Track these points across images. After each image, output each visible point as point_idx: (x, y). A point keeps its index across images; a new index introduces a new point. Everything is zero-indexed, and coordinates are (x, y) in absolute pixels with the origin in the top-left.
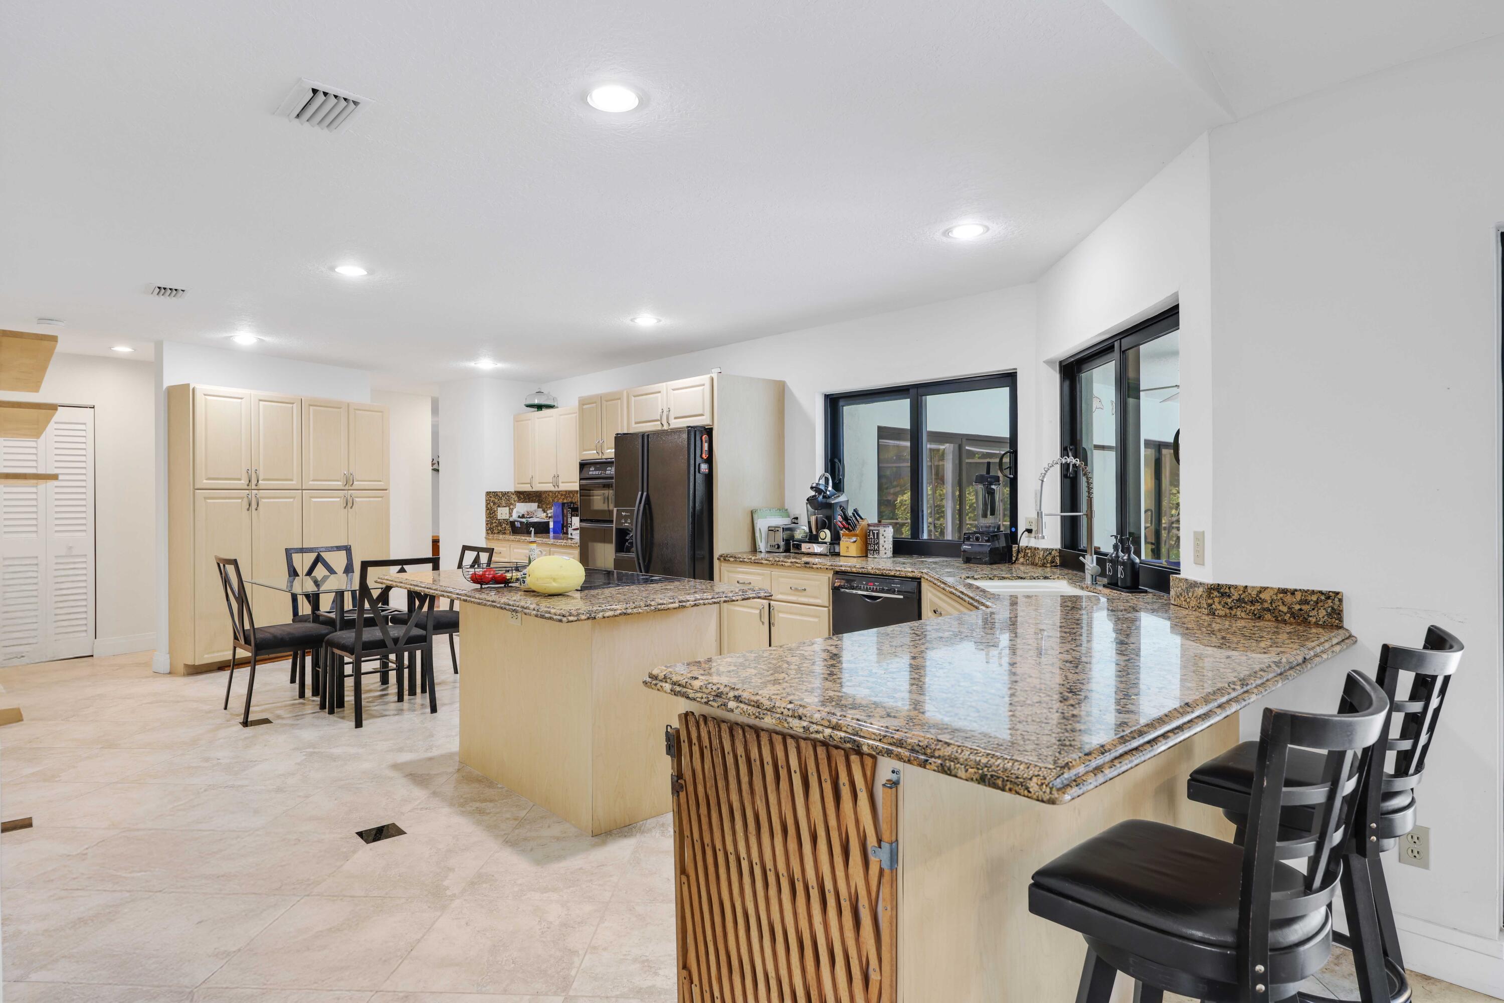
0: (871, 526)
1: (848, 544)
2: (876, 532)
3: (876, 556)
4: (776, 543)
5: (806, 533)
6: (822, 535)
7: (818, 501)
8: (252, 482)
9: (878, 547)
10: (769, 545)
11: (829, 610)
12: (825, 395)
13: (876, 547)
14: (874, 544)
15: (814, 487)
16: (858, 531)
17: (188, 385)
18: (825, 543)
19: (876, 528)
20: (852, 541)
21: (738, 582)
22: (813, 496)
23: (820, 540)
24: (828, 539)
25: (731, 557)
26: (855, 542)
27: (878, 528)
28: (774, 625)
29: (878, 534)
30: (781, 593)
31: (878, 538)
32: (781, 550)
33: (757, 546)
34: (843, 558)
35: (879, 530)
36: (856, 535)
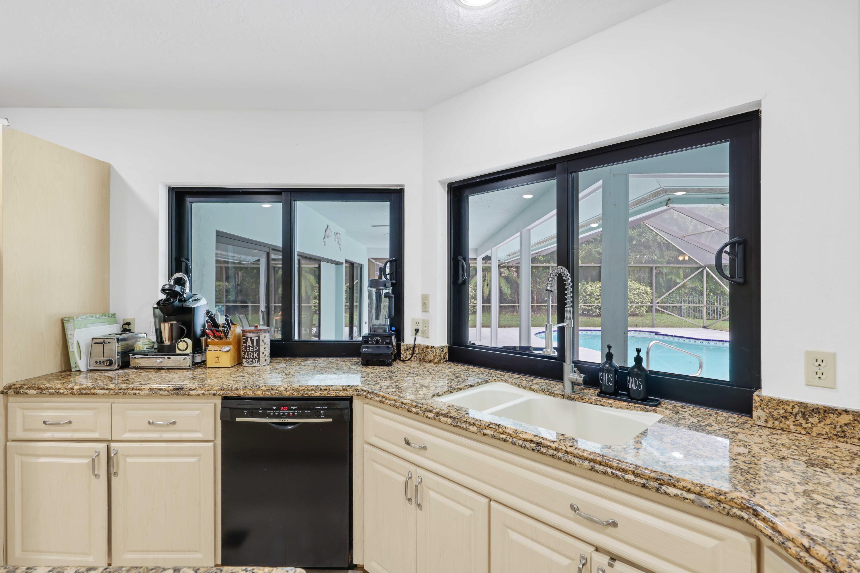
0: (247, 332)
1: (218, 353)
2: (255, 339)
3: (255, 365)
4: (105, 359)
5: (153, 343)
6: (182, 345)
7: (173, 306)
9: (258, 355)
10: (93, 361)
11: (215, 445)
12: (170, 188)
13: (255, 355)
14: (253, 352)
15: (167, 290)
16: (231, 338)
18: (187, 354)
19: (255, 334)
20: (225, 350)
21: (45, 422)
22: (165, 300)
23: (178, 351)
24: (190, 350)
25: (30, 388)
26: (228, 351)
27: (258, 335)
28: (116, 474)
29: (258, 341)
30: (131, 431)
31: (258, 344)
32: (116, 366)
33: (73, 365)
34: (212, 370)
35: (259, 337)
36: (229, 343)
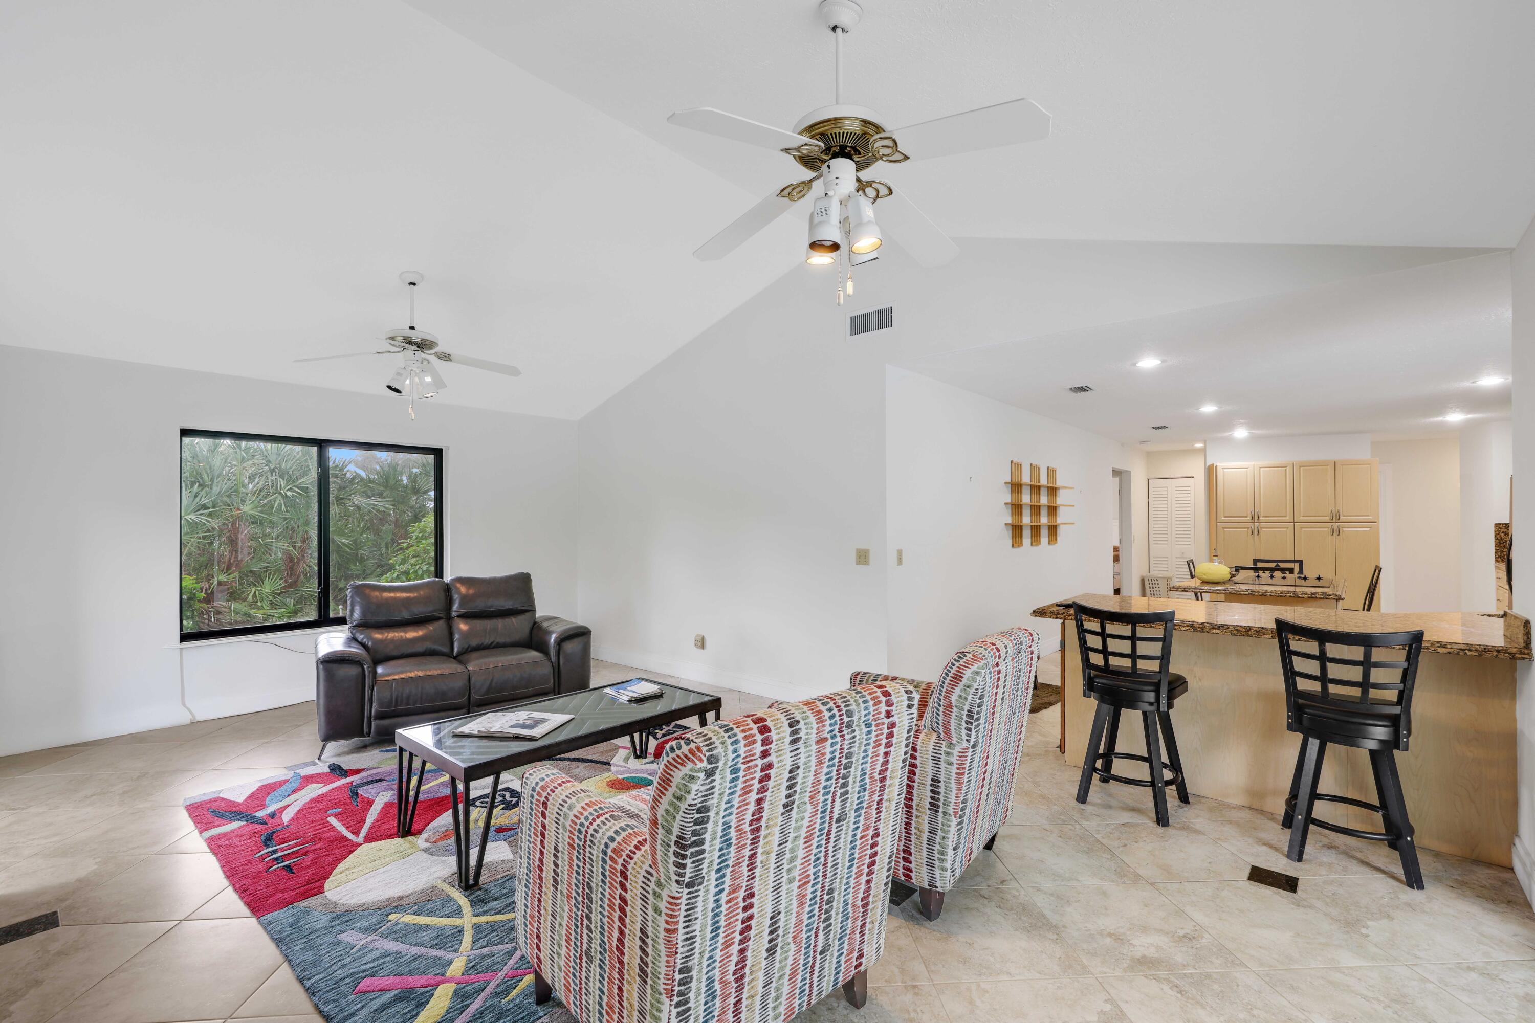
8: (1255, 518)
17: (1213, 465)
